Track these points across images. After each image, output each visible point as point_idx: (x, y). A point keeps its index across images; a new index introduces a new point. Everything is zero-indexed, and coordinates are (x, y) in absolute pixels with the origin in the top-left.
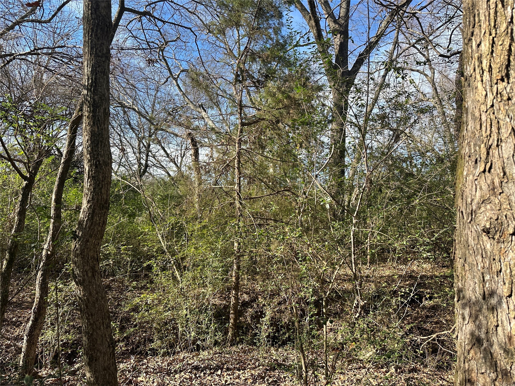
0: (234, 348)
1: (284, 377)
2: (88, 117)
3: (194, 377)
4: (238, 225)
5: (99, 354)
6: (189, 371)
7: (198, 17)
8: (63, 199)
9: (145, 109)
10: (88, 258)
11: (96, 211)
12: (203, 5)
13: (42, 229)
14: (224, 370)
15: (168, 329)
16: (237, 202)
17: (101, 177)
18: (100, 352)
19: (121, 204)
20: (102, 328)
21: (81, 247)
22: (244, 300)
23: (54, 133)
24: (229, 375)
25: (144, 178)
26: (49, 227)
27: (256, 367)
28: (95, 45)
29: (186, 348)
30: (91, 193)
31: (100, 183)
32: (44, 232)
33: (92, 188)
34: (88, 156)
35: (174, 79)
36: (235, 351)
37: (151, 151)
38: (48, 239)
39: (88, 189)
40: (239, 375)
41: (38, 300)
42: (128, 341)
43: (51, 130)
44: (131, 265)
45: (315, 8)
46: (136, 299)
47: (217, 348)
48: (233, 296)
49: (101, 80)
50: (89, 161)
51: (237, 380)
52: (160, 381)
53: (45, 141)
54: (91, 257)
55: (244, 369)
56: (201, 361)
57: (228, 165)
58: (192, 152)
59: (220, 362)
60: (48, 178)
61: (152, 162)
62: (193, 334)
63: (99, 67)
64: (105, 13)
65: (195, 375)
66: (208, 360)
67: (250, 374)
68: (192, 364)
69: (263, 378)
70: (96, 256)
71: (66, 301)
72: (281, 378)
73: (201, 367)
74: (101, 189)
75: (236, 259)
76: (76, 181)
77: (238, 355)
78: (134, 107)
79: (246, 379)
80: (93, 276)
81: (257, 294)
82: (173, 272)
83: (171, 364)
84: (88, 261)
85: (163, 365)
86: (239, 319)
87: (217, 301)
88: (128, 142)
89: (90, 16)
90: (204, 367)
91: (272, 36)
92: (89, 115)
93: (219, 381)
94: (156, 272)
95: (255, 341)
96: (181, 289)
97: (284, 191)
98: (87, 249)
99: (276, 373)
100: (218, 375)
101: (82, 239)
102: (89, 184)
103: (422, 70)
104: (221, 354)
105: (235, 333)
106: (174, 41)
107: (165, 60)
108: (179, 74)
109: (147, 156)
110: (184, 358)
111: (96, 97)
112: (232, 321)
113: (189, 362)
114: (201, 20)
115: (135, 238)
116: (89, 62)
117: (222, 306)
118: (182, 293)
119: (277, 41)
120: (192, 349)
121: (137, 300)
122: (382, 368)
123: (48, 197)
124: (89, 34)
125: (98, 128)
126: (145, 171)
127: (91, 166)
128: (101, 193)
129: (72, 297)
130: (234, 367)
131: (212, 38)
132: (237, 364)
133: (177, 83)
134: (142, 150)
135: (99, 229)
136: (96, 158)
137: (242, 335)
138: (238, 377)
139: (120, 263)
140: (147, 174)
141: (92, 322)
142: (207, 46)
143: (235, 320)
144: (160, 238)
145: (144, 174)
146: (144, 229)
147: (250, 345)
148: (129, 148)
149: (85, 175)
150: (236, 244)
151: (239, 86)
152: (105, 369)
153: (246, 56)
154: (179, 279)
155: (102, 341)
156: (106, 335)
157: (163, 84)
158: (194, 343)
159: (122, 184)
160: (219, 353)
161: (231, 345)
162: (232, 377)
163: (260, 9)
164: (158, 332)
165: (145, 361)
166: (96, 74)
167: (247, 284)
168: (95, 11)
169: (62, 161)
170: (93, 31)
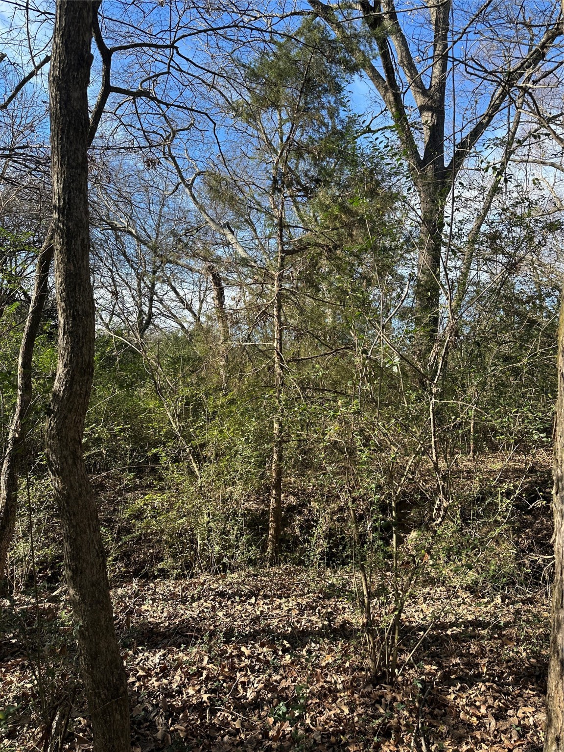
0: (275, 569)
1: (343, 608)
2: (60, 252)
3: (218, 606)
4: (278, 398)
5: (85, 565)
6: (211, 598)
7: (220, 92)
8: (34, 363)
9: (145, 232)
10: (67, 440)
11: (76, 377)
12: (224, 77)
13: (6, 406)
14: (260, 597)
15: (183, 543)
16: (276, 365)
17: (80, 332)
18: (87, 563)
19: (115, 370)
20: (88, 532)
21: (57, 426)
22: (290, 504)
23: (18, 270)
24: (267, 604)
25: (147, 332)
26: (15, 403)
27: (304, 595)
28: (67, 151)
29: (207, 568)
30: (68, 353)
31: (79, 340)
32: (9, 410)
33: (69, 347)
34: (63, 304)
35: (187, 186)
36: (276, 573)
37: (156, 294)
38: (16, 418)
39: (65, 349)
40: (280, 604)
41: (4, 501)
42: (129, 559)
43: (14, 264)
44: (131, 455)
45: (394, 73)
46: (139, 501)
47: (251, 569)
48: (274, 498)
49: (77, 200)
50: (64, 311)
51: (278, 611)
52: (172, 610)
53: (5, 282)
54: (71, 439)
55: (288, 597)
56: (229, 585)
57: (264, 313)
58: (214, 294)
59: (254, 587)
60: (11, 333)
61: (158, 309)
62: (217, 548)
63: (73, 182)
64: (78, 107)
65: (220, 603)
66: (238, 583)
67: (295, 603)
68: (215, 589)
69: (314, 608)
70: (77, 437)
71: (42, 503)
72: (338, 609)
73: (228, 593)
74: (81, 348)
75: (276, 446)
76: (51, 338)
77: (280, 578)
78: (130, 229)
79: (289, 610)
80: (75, 463)
81: (309, 495)
82: (189, 464)
83: (187, 589)
84: (67, 444)
85: (177, 590)
86: (283, 530)
87: (252, 505)
88: (123, 280)
89: (59, 111)
90: (232, 593)
91: (326, 121)
92: (62, 249)
93: (253, 612)
94: (165, 463)
95: (303, 558)
96: (200, 487)
97: (344, 348)
98: (66, 427)
99: (332, 602)
100: (250, 604)
101: (58, 415)
102: (65, 342)
103: (559, 164)
104: (256, 576)
105: (276, 548)
106: (187, 129)
107: (173, 158)
108: (195, 178)
109: (151, 300)
110: (205, 581)
111: (70, 224)
112: (272, 531)
113: (212, 587)
114: (224, 96)
115: (136, 418)
116: (59, 176)
117: (259, 512)
118: (201, 493)
119: (334, 127)
120: (216, 570)
121: (140, 503)
122: (483, 597)
123: (13, 360)
124: (58, 136)
125: (74, 266)
126: (149, 322)
127: (67, 318)
128: (81, 353)
129: (51, 498)
130: (274, 594)
131: (241, 123)
132: (278, 590)
133: (191, 192)
134: (143, 292)
135: (81, 401)
136: (74, 307)
137: (286, 552)
138: (279, 607)
139: (116, 453)
140: (151, 326)
141: (75, 524)
142: (233, 137)
143: (277, 530)
144: (170, 417)
145: (147, 327)
146: (148, 404)
147: (297, 565)
148: (126, 289)
149: (60, 330)
150: (276, 426)
151: (279, 197)
152: (93, 585)
153: (289, 151)
154: (198, 473)
155: (89, 549)
156: (93, 541)
157: (170, 194)
158: (219, 561)
159: (116, 342)
160: (254, 575)
161: (271, 565)
162: (270, 606)
163: (308, 80)
164: (170, 547)
165: (152, 584)
166: (70, 192)
167: (295, 482)
168: (65, 104)
169: (30, 310)
170: (63, 132)
